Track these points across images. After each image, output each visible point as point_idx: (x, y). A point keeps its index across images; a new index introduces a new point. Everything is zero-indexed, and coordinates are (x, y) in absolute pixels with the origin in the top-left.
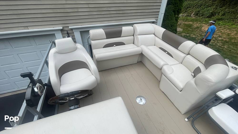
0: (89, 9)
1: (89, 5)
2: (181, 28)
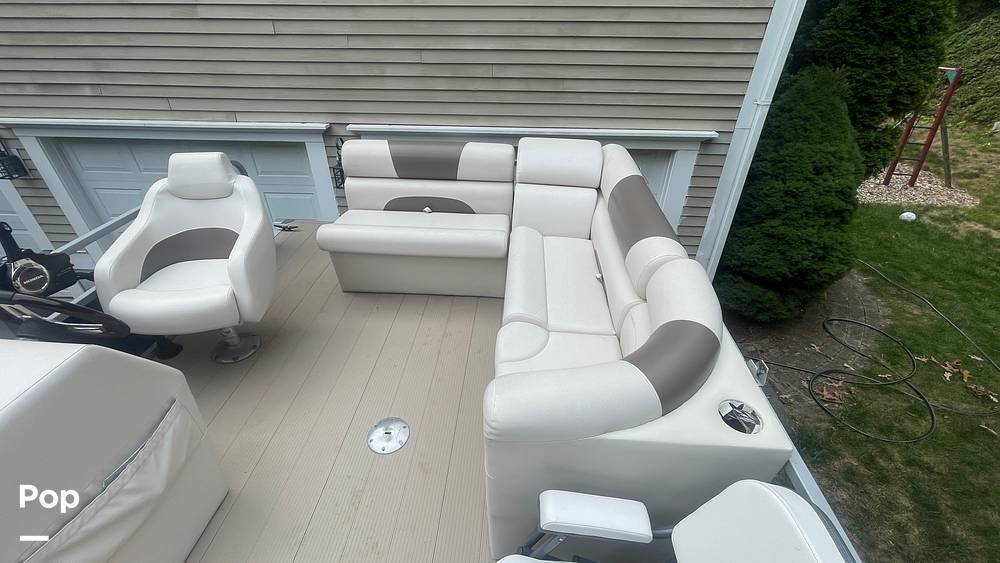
0: (420, 67)
1: (424, 54)
2: (974, 193)
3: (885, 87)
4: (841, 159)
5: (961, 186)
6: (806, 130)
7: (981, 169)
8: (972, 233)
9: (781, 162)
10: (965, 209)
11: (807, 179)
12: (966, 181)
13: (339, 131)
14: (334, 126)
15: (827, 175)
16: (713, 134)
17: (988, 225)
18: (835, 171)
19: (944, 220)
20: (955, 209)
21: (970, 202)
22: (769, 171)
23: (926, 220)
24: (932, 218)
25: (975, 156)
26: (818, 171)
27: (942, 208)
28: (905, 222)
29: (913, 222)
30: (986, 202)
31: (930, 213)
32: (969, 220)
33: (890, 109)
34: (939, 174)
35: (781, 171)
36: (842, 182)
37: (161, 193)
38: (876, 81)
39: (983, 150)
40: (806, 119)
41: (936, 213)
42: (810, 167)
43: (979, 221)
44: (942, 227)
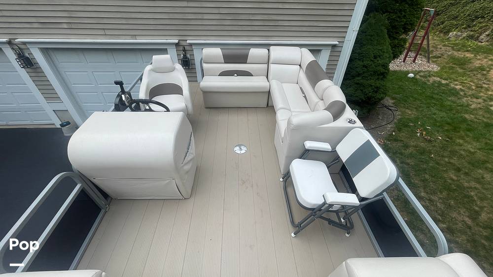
0: (219, 15)
1: (221, 9)
2: (438, 65)
3: (401, 21)
4: (384, 52)
5: (433, 62)
6: (371, 40)
7: (442, 54)
8: (435, 82)
9: (362, 53)
10: (434, 71)
11: (371, 60)
12: (436, 59)
13: (183, 43)
14: (181, 41)
15: (378, 59)
16: (337, 43)
17: (441, 78)
18: (381, 57)
19: (425, 77)
20: (430, 72)
21: (435, 68)
22: (357, 58)
23: (418, 77)
24: (420, 76)
25: (441, 48)
26: (375, 57)
27: (424, 72)
28: (410, 78)
29: (413, 78)
30: (442, 68)
31: (419, 74)
32: (434, 76)
33: (403, 31)
34: (426, 57)
35: (362, 57)
36: (384, 61)
38: (398, 19)
39: (444, 46)
40: (372, 36)
41: (422, 74)
42: (373, 55)
43: (438, 77)
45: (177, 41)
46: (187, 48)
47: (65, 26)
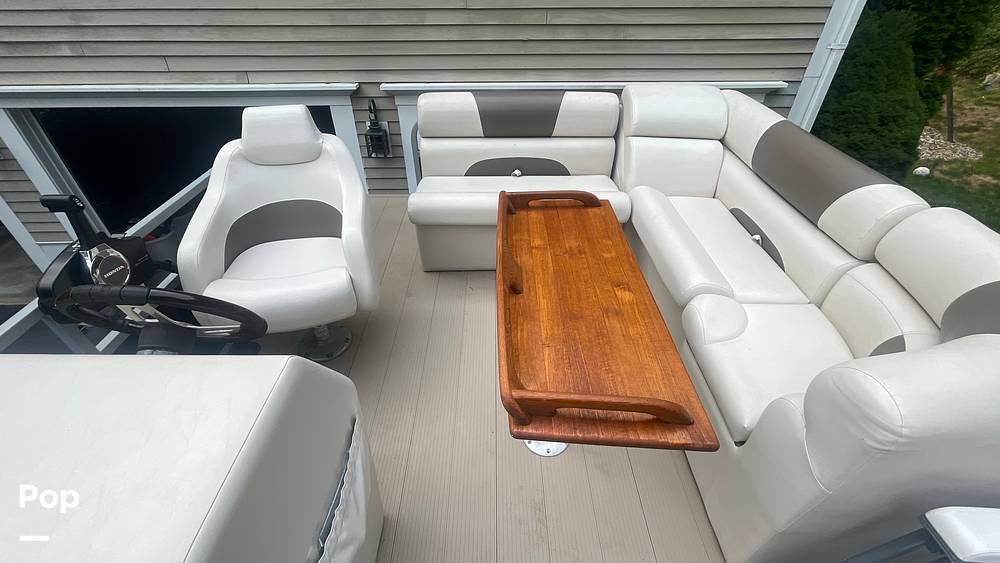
0: (466, 15)
2: (977, 146)
3: (942, 31)
5: (962, 140)
6: (871, 78)
7: (979, 123)
8: (984, 185)
9: (844, 113)
10: (971, 162)
11: (873, 131)
12: (967, 134)
13: (370, 91)
14: (364, 86)
15: (892, 126)
16: (780, 84)
18: (901, 121)
19: (954, 173)
20: (963, 162)
21: (973, 155)
23: (937, 174)
24: (942, 172)
25: (972, 110)
26: (883, 122)
27: (949, 162)
28: (920, 176)
29: (927, 176)
30: (991, 154)
31: (939, 168)
32: (979, 173)
34: (939, 129)
36: (909, 131)
37: (234, 158)
38: (933, 25)
39: (980, 103)
40: (872, 66)
41: (945, 167)
42: (876, 117)
43: (987, 174)
44: (954, 180)
45: (353, 86)
46: (381, 104)
47: (66, 51)
